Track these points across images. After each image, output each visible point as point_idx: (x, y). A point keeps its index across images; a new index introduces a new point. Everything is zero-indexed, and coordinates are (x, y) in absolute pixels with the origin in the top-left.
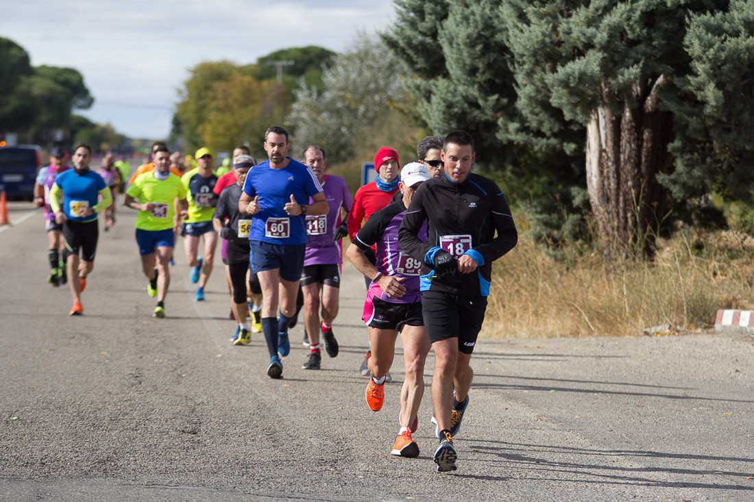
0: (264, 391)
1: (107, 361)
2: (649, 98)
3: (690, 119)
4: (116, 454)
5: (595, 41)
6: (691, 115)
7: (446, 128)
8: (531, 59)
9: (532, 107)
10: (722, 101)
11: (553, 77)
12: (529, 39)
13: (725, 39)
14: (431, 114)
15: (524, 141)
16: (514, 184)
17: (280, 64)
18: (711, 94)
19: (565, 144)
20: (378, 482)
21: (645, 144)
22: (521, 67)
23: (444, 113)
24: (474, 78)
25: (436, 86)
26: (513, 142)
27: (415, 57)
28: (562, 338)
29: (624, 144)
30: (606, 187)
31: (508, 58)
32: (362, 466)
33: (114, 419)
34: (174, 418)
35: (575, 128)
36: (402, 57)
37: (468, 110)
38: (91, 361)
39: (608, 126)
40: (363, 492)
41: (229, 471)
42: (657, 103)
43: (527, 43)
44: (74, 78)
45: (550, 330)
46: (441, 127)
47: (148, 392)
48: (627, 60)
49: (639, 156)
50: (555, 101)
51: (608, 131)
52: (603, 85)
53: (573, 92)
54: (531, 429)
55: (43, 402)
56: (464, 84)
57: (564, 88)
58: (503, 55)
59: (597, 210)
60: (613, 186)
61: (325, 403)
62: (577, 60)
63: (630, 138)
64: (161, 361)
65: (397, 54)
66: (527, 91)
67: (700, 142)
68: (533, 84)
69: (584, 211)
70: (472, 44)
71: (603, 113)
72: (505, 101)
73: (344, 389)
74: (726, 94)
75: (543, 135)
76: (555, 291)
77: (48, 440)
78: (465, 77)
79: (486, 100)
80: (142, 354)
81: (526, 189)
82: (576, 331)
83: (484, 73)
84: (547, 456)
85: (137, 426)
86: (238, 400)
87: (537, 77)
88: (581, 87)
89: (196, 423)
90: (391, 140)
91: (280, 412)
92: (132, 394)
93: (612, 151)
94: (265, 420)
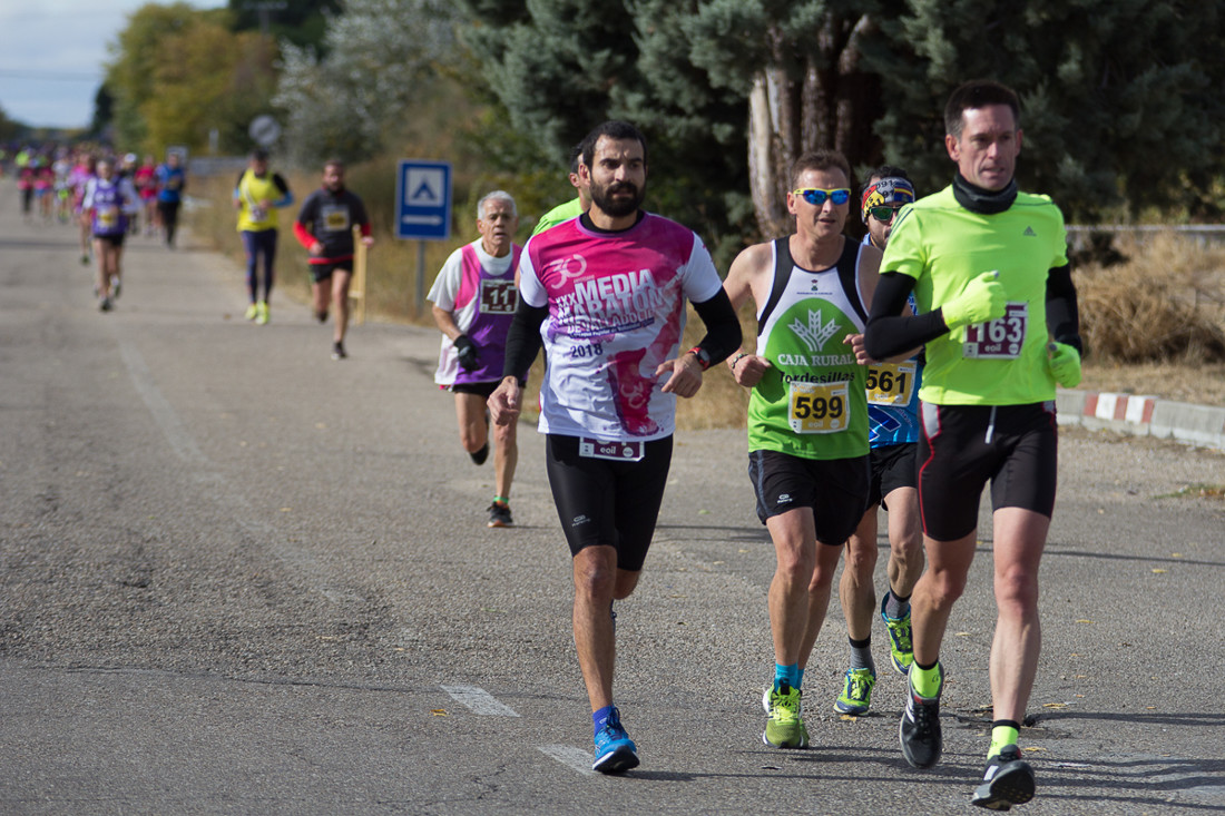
0: (251, 519)
1: (2, 476)
2: (845, 52)
3: (906, 85)
4: (20, 620)
6: (908, 77)
7: (529, 104)
9: (662, 68)
10: (954, 56)
11: (694, 22)
14: (505, 83)
15: (651, 122)
17: (264, 7)
18: (935, 47)
19: (716, 126)
20: (433, 657)
21: (840, 124)
22: (644, 6)
23: (525, 79)
24: (571, 25)
25: (512, 38)
26: (633, 123)
28: (716, 430)
29: (807, 125)
30: (780, 192)
32: (408, 633)
33: (16, 567)
34: (110, 563)
35: (730, 100)
37: (563, 75)
39: (782, 96)
40: (409, 674)
41: (199, 644)
42: (858, 60)
45: (696, 419)
46: (522, 102)
47: (68, 523)
49: (831, 143)
50: (698, 58)
51: (784, 104)
52: (772, 31)
53: (723, 44)
54: (671, 571)
56: (556, 34)
57: (709, 37)
59: (768, 228)
61: (346, 536)
63: (816, 116)
64: (87, 474)
66: (654, 44)
67: (925, 120)
68: (664, 31)
69: (747, 230)
71: (774, 78)
72: (620, 59)
73: (376, 514)
74: (961, 45)
75: (680, 112)
78: (557, 22)
79: (591, 59)
80: (57, 465)
83: (586, 16)
84: (697, 613)
85: (52, 577)
86: (210, 533)
87: (668, 21)
88: (736, 36)
89: (145, 571)
90: (442, 124)
91: (278, 551)
92: (42, 527)
93: (790, 137)
94: (254, 564)
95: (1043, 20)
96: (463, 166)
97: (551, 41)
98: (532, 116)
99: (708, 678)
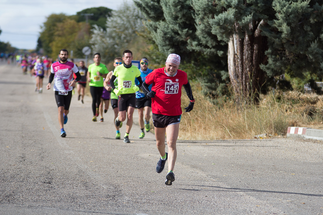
1: (9, 151)
2: (256, 30)
3: (275, 40)
4: (14, 193)
5: (232, 4)
6: (276, 38)
7: (164, 44)
8: (202, 12)
9: (203, 34)
10: (290, 31)
11: (213, 21)
12: (201, 3)
13: (291, 3)
14: (157, 38)
15: (199, 50)
16: (195, 70)
17: (87, 15)
18: (285, 28)
19: (218, 51)
20: (134, 205)
21: (255, 51)
22: (198, 16)
23: (163, 37)
24: (177, 21)
25: (159, 25)
26: (194, 50)
27: (150, 12)
29: (245, 51)
30: (237, 71)
31: (192, 12)
32: (127, 198)
33: (13, 177)
34: (40, 176)
35: (223, 44)
36: (144, 11)
37: (174, 36)
38: (1, 150)
39: (238, 43)
40: (127, 210)
41: (66, 200)
42: (260, 32)
43: (201, 5)
45: (211, 137)
46: (162, 44)
47: (28, 164)
48: (246, 12)
49: (252, 57)
50: (214, 32)
51: (238, 45)
52: (235, 24)
53: (222, 27)
54: (204, 181)
56: (172, 24)
57: (217, 25)
58: (190, 11)
59: (233, 81)
60: (240, 70)
61: (109, 169)
62: (223, 13)
63: (248, 49)
64: (34, 150)
65: (141, 10)
66: (201, 27)
67: (279, 51)
68: (204, 24)
69: (227, 82)
70: (176, 5)
71: (236, 37)
72: (191, 31)
73: (118, 163)
74: (292, 28)
75: (208, 47)
76: (214, 118)
78: (173, 21)
79: (182, 31)
80: (25, 147)
81: (200, 72)
82: (223, 137)
83: (181, 19)
84: (211, 193)
85: (23, 180)
86: (69, 168)
87: (205, 20)
88: (225, 25)
89: (50, 179)
90: (138, 50)
91: (89, 174)
92: (20, 166)
93: (240, 55)
94: (82, 177)
95: (315, 21)
97: (171, 26)
98: (165, 48)
99: (214, 212)
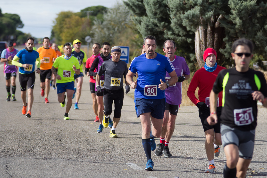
0: (84, 126)
2: (216, 23)
3: (230, 30)
4: (33, 148)
5: (198, 3)
6: (231, 28)
7: (146, 34)
8: (176, 9)
9: (176, 26)
10: (242, 23)
11: (183, 16)
12: (175, 3)
13: (243, 2)
14: (141, 29)
15: (173, 38)
17: (89, 12)
18: (238, 21)
19: (188, 39)
20: (124, 157)
21: (215, 39)
22: (172, 12)
23: (146, 28)
24: (156, 16)
25: (143, 19)
26: (170, 38)
27: (135, 9)
28: (187, 106)
29: (208, 39)
31: (168, 9)
32: (119, 151)
33: (32, 136)
34: (53, 135)
35: (191, 33)
36: (131, 9)
37: (154, 27)
40: (119, 160)
41: (73, 153)
42: (219, 24)
43: (174, 4)
44: (17, 18)
45: (183, 104)
47: (44, 126)
48: (209, 9)
49: (213, 43)
50: (184, 24)
51: (203, 34)
52: (200, 18)
53: (190, 21)
55: (8, 130)
56: (152, 18)
57: (187, 19)
58: (166, 8)
59: (199, 62)
62: (191, 10)
63: (210, 37)
64: (48, 116)
65: (129, 8)
66: (174, 21)
67: (234, 38)
68: (176, 18)
69: (194, 62)
70: (155, 4)
71: (201, 28)
72: (167, 24)
74: (243, 21)
75: (180, 36)
77: (10, 143)
78: (153, 16)
79: (160, 24)
80: (42, 113)
83: (159, 14)
84: (182, 147)
85: (40, 138)
86: (75, 129)
87: (178, 16)
88: (193, 19)
89: (61, 137)
90: (127, 38)
91: (90, 133)
92: (38, 127)
93: (204, 41)
94: (85, 136)
95: (261, 16)
96: (132, 47)
97: (151, 20)
99: (185, 162)
